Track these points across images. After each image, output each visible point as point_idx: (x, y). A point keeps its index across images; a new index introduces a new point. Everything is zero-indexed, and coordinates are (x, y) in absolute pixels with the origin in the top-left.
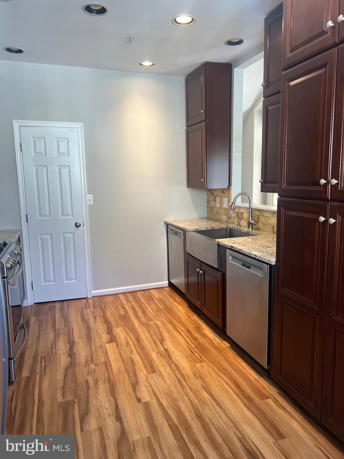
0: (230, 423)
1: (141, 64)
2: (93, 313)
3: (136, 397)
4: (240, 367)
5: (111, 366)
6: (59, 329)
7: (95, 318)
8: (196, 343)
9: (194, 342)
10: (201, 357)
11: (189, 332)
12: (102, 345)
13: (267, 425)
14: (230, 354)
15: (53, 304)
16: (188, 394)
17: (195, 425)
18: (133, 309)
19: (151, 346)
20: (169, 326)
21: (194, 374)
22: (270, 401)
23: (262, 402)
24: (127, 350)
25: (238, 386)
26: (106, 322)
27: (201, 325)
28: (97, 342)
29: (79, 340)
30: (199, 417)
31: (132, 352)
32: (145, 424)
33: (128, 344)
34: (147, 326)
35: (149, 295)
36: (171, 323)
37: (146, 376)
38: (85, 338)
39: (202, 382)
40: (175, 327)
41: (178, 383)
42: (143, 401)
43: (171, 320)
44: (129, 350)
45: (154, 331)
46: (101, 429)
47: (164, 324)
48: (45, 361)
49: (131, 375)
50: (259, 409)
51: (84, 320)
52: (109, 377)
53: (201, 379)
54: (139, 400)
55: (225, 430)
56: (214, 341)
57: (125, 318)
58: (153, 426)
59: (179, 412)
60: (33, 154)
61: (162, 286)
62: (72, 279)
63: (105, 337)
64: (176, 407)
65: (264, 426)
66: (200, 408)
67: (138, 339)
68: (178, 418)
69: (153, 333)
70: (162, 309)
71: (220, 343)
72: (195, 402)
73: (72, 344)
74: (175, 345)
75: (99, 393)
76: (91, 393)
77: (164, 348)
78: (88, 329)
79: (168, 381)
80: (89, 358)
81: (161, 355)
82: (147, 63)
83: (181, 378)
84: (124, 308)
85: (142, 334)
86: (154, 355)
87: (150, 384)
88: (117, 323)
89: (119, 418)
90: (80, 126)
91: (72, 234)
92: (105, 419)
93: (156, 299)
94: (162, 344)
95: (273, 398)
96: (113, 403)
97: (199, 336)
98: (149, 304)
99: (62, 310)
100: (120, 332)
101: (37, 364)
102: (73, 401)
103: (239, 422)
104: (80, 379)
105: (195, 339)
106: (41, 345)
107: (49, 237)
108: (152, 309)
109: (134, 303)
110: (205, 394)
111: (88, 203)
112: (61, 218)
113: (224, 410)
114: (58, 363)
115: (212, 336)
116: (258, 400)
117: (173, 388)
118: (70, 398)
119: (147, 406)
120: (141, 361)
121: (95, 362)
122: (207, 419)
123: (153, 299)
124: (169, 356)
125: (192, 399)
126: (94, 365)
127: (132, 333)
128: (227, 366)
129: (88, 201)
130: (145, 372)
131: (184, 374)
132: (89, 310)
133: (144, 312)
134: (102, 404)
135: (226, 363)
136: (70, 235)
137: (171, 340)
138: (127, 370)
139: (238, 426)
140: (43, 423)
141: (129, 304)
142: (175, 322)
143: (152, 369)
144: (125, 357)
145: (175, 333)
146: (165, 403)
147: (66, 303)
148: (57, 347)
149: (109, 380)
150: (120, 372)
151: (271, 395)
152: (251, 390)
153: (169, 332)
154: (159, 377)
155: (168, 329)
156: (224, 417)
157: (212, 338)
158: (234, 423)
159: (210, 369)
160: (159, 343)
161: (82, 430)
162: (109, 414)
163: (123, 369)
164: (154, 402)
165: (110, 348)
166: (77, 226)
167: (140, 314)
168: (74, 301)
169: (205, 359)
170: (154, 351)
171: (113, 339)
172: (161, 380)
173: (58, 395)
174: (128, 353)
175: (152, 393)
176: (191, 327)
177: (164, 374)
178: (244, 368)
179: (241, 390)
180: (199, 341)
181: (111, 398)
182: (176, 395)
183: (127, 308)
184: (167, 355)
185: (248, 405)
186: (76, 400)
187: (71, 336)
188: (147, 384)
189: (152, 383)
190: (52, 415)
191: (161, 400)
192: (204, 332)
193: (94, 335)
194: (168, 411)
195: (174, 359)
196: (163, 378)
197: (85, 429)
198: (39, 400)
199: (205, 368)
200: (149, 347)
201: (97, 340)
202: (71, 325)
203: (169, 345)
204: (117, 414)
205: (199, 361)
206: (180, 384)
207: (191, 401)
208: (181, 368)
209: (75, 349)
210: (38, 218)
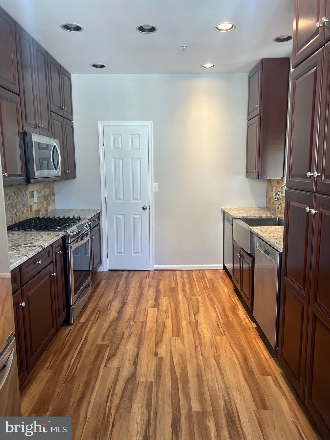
0: (223, 387)
1: (203, 66)
2: (150, 282)
3: (155, 351)
4: (257, 346)
5: (146, 326)
6: (119, 292)
7: (149, 287)
8: (225, 320)
9: (224, 319)
10: (224, 332)
11: (224, 310)
12: (146, 309)
13: (256, 396)
14: (253, 334)
15: (122, 272)
16: (199, 359)
17: (193, 382)
18: (184, 284)
19: (185, 316)
20: (208, 303)
21: (211, 344)
22: (270, 378)
23: (262, 377)
24: (164, 315)
25: (246, 360)
26: (158, 291)
27: (238, 306)
28: (143, 306)
29: (130, 302)
30: (199, 377)
31: (168, 317)
32: (153, 372)
33: (167, 311)
34: (188, 300)
35: (202, 274)
36: (211, 300)
37: (170, 338)
38: (136, 301)
39: (215, 352)
40: (213, 304)
41: (194, 348)
42: (159, 356)
43: (212, 298)
44: (166, 316)
45: (193, 305)
46: (119, 369)
47: (204, 300)
48: (99, 313)
49: (159, 334)
50: (256, 382)
51: (141, 288)
52: (141, 333)
53: (215, 349)
54: (156, 354)
55: (216, 391)
56: (243, 321)
57: (173, 291)
58: (159, 375)
59: (184, 370)
60: (112, 149)
61: (217, 269)
62: (139, 253)
63: (151, 302)
64: (183, 366)
65: (253, 396)
66: (203, 370)
67: (177, 309)
68: (181, 374)
69: (191, 306)
70: (209, 287)
71: (248, 323)
72: (201, 366)
73: (124, 304)
74: (206, 318)
75: (128, 343)
76: (123, 342)
77: (195, 319)
78: (141, 295)
79: (186, 345)
80: (132, 317)
81: (190, 324)
82: (208, 65)
83: (198, 344)
84: (176, 282)
85: (182, 305)
86: (184, 323)
87: (171, 344)
88: (165, 293)
89: (135, 364)
90: (150, 124)
91: (140, 215)
92: (125, 362)
93: (208, 280)
94: (195, 315)
95: (274, 377)
96: (136, 352)
97: (232, 315)
98: (198, 282)
99: (127, 277)
100: (164, 302)
101: (93, 314)
102: (108, 345)
103: (232, 388)
104: (119, 330)
105: (227, 316)
106: (101, 301)
107: (122, 216)
108: (199, 286)
109: (186, 280)
110: (213, 362)
111: (154, 190)
112: (132, 201)
113: (223, 376)
114: (108, 317)
115: (243, 317)
116: (259, 375)
117: (188, 351)
118: (106, 342)
119: (160, 360)
120: (172, 326)
121: (135, 321)
122: (205, 380)
123: (204, 278)
124: (197, 327)
125: (199, 362)
126: (133, 322)
127: (174, 303)
128: (245, 343)
129: (154, 188)
130: (170, 335)
131: (203, 342)
132: (147, 280)
133: (191, 288)
134: (127, 351)
135: (245, 340)
136: (138, 216)
137: (204, 314)
138: (157, 331)
139: (229, 391)
140: (81, 355)
141: (182, 279)
142: (215, 300)
143: (177, 332)
144: (160, 320)
145: (211, 309)
146: (176, 360)
147: (132, 272)
148: (112, 305)
149: (140, 335)
150: (151, 331)
151: (274, 374)
152: (256, 366)
153: (206, 306)
154: (181, 340)
155: (206, 305)
156: (220, 381)
157: (242, 318)
158: (226, 388)
159: (228, 342)
160: (193, 315)
161: (106, 366)
162: (130, 359)
163: (154, 329)
164: (168, 359)
165: (152, 312)
166: (144, 209)
167: (188, 289)
168: (138, 272)
169: (228, 334)
170: (185, 320)
171: (156, 305)
172: (181, 342)
173: (99, 339)
174: (164, 318)
175: (169, 351)
176: (227, 306)
177: (186, 339)
178: (260, 347)
179: (247, 364)
180: (229, 319)
181: (136, 349)
182: (188, 357)
183: (179, 282)
184: (195, 326)
185: (247, 377)
186: (110, 345)
187: (126, 298)
188: (168, 344)
189: (173, 344)
190: (89, 351)
191: (174, 358)
192: (237, 312)
193: (143, 300)
194: (176, 367)
195: (199, 329)
196: (183, 342)
197: (108, 365)
198: (85, 340)
199: (224, 342)
200: (183, 316)
201: (144, 304)
202: (129, 290)
203: (201, 318)
204: (135, 361)
205: (220, 335)
206: (196, 349)
207: (198, 363)
208: (202, 337)
209: (124, 308)
210: (114, 201)
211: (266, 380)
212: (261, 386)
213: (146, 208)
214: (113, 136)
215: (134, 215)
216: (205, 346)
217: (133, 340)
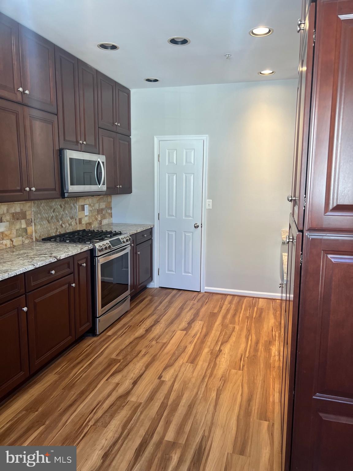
0: (209, 423)
1: (261, 73)
2: (194, 304)
3: (161, 374)
4: (271, 386)
5: (165, 347)
6: (158, 310)
7: (190, 309)
8: (252, 354)
9: (252, 352)
10: (243, 366)
11: (257, 343)
12: (175, 330)
13: (239, 439)
14: (274, 374)
15: (171, 291)
16: (200, 389)
17: (181, 410)
18: (228, 311)
19: (211, 344)
20: (245, 332)
21: (222, 377)
22: (265, 424)
23: (258, 420)
24: (190, 339)
25: (250, 400)
26: (196, 315)
27: (275, 341)
28: (174, 327)
29: (163, 322)
30: (191, 407)
31: (192, 342)
32: (147, 394)
33: (195, 335)
34: (224, 327)
35: (255, 302)
36: (249, 331)
37: (183, 363)
38: (169, 321)
39: (222, 385)
40: (249, 335)
41: (202, 377)
42: (162, 379)
43: (251, 329)
45: (226, 333)
46: (118, 384)
47: (241, 330)
48: (128, 329)
49: (174, 358)
50: (247, 426)
51: (182, 309)
52: (157, 354)
53: (223, 382)
54: (160, 377)
55: (200, 425)
56: (272, 358)
57: (213, 316)
58: (151, 398)
59: (179, 397)
60: (167, 164)
61: (274, 298)
62: (189, 273)
63: (184, 324)
64: (181, 393)
65: (236, 438)
66: (198, 402)
67: (206, 335)
68: (174, 401)
69: (223, 334)
70: (254, 317)
71: (276, 361)
72: (199, 396)
73: (156, 322)
74: (232, 349)
75: (140, 362)
76: (135, 360)
77: (220, 348)
78: (178, 315)
79: (195, 374)
80: (157, 337)
81: (211, 353)
82: (267, 72)
83: (208, 375)
84: (221, 308)
85: (213, 332)
86: (206, 350)
87: (180, 370)
88: (203, 317)
89: (135, 383)
90: (206, 137)
91: (192, 233)
92: (127, 379)
93: (257, 308)
94: (222, 344)
95: (271, 423)
96: (142, 372)
97: (263, 350)
98: (246, 310)
99: (174, 296)
100: (198, 326)
101: (122, 329)
102: (120, 360)
103: (217, 425)
104: (138, 348)
105: (256, 350)
106: (136, 317)
107: (174, 234)
108: (244, 314)
109: (233, 306)
110: (214, 394)
111: (207, 207)
112: (184, 218)
113: (216, 411)
114: (134, 333)
115: (275, 353)
116: (255, 418)
117: (193, 380)
118: (120, 358)
119: (162, 383)
120: (192, 350)
121: (157, 341)
122: (194, 411)
123: (254, 306)
124: (217, 356)
125: (199, 393)
127: (207, 329)
128: (259, 381)
129: (207, 205)
130: (184, 361)
131: (215, 372)
132: (193, 301)
133: (234, 315)
134: (134, 369)
135: (261, 379)
136: (190, 234)
137: (233, 344)
138: (174, 353)
139: (213, 429)
140: (91, 366)
141: (229, 305)
142: (253, 331)
143: (193, 360)
144: (183, 344)
145: (243, 340)
146: (176, 386)
147: (181, 292)
148: (144, 322)
149: (155, 356)
150: (167, 353)
152: (258, 409)
153: (239, 337)
154: (192, 368)
155: (240, 335)
156: (209, 416)
157: (273, 354)
158: (212, 423)
159: (241, 378)
160: (220, 343)
161: (107, 380)
162: (132, 378)
163: (172, 352)
164: (169, 384)
165: (179, 334)
166: (196, 227)
167: (229, 316)
168: (188, 292)
169: (246, 369)
170: (209, 347)
171: (187, 329)
173: (115, 353)
174: (188, 342)
175: (174, 377)
176: (264, 338)
177: (199, 367)
178: (274, 389)
179: (249, 405)
180: (258, 353)
181: (144, 369)
182: (190, 385)
183: (224, 308)
185: (241, 417)
186: (122, 361)
187: (161, 318)
188: (177, 369)
189: (183, 369)
190: (100, 364)
191: (175, 384)
192: (271, 347)
193: (177, 322)
195: (218, 359)
196: (194, 369)
197: (110, 380)
198: (102, 352)
199: (237, 377)
200: (209, 343)
201: (176, 325)
202: (168, 310)
203: (226, 349)
204: (137, 380)
205: (238, 369)
206: (203, 379)
207: (197, 393)
208: (217, 368)
209: (154, 327)
210: (167, 217)
211: (260, 425)
212: (251, 430)
213: (198, 226)
214: (168, 151)
215: (186, 233)
216: (214, 377)
217: (146, 359)
